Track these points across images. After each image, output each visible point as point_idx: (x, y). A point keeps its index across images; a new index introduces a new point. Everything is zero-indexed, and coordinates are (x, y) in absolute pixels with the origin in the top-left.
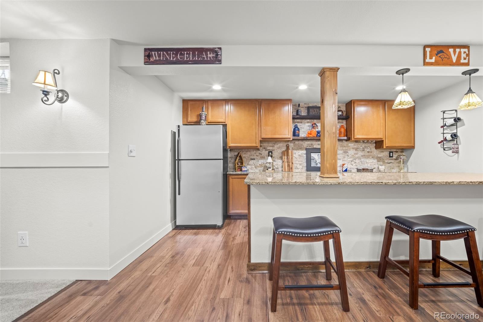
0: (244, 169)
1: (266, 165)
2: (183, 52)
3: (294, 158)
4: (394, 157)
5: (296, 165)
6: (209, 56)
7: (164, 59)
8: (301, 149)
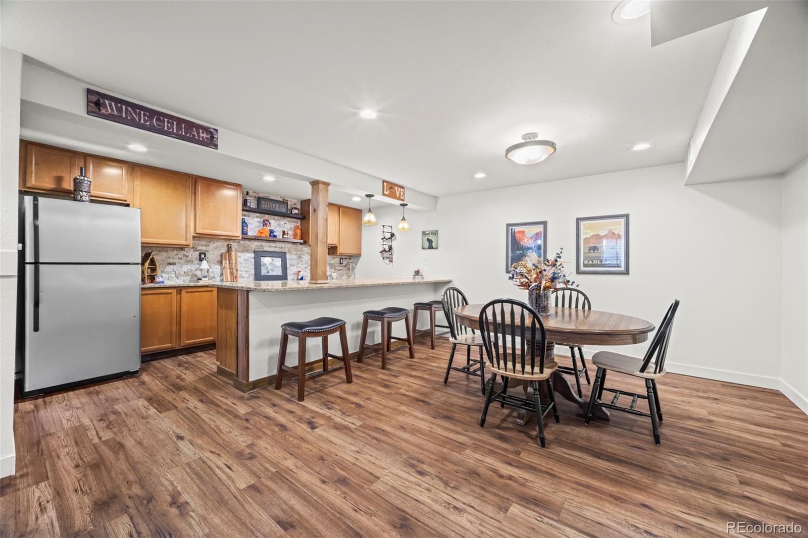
0: (158, 279)
1: (196, 272)
2: (162, 118)
3: (238, 263)
4: (344, 264)
5: (241, 273)
6: (201, 135)
7: (129, 118)
8: (247, 250)
